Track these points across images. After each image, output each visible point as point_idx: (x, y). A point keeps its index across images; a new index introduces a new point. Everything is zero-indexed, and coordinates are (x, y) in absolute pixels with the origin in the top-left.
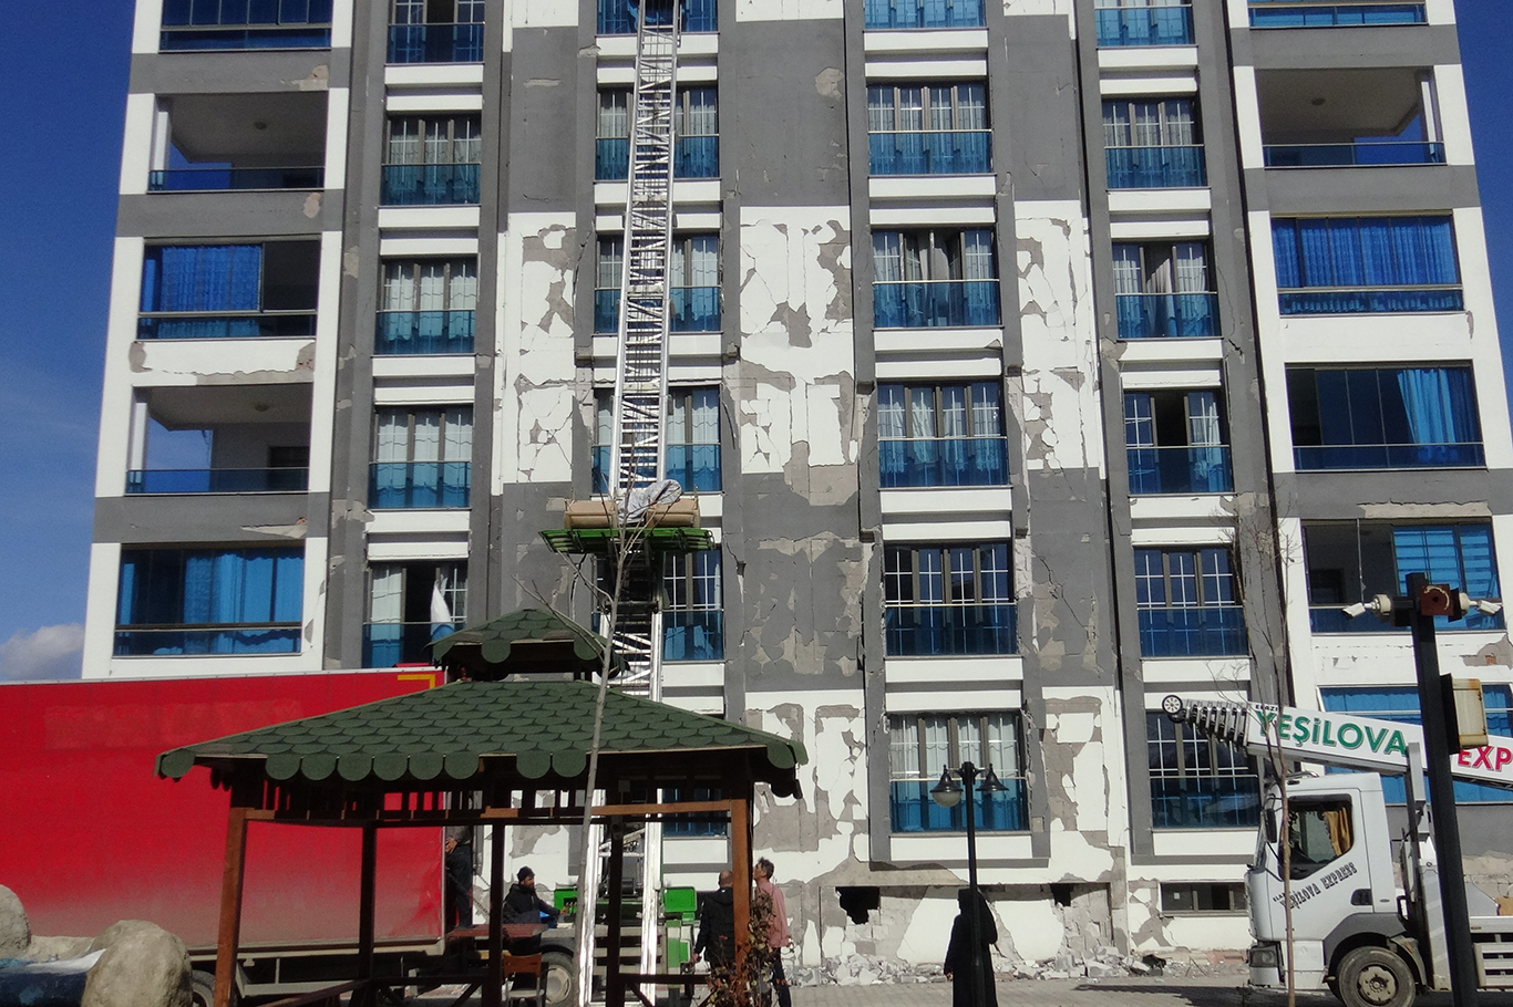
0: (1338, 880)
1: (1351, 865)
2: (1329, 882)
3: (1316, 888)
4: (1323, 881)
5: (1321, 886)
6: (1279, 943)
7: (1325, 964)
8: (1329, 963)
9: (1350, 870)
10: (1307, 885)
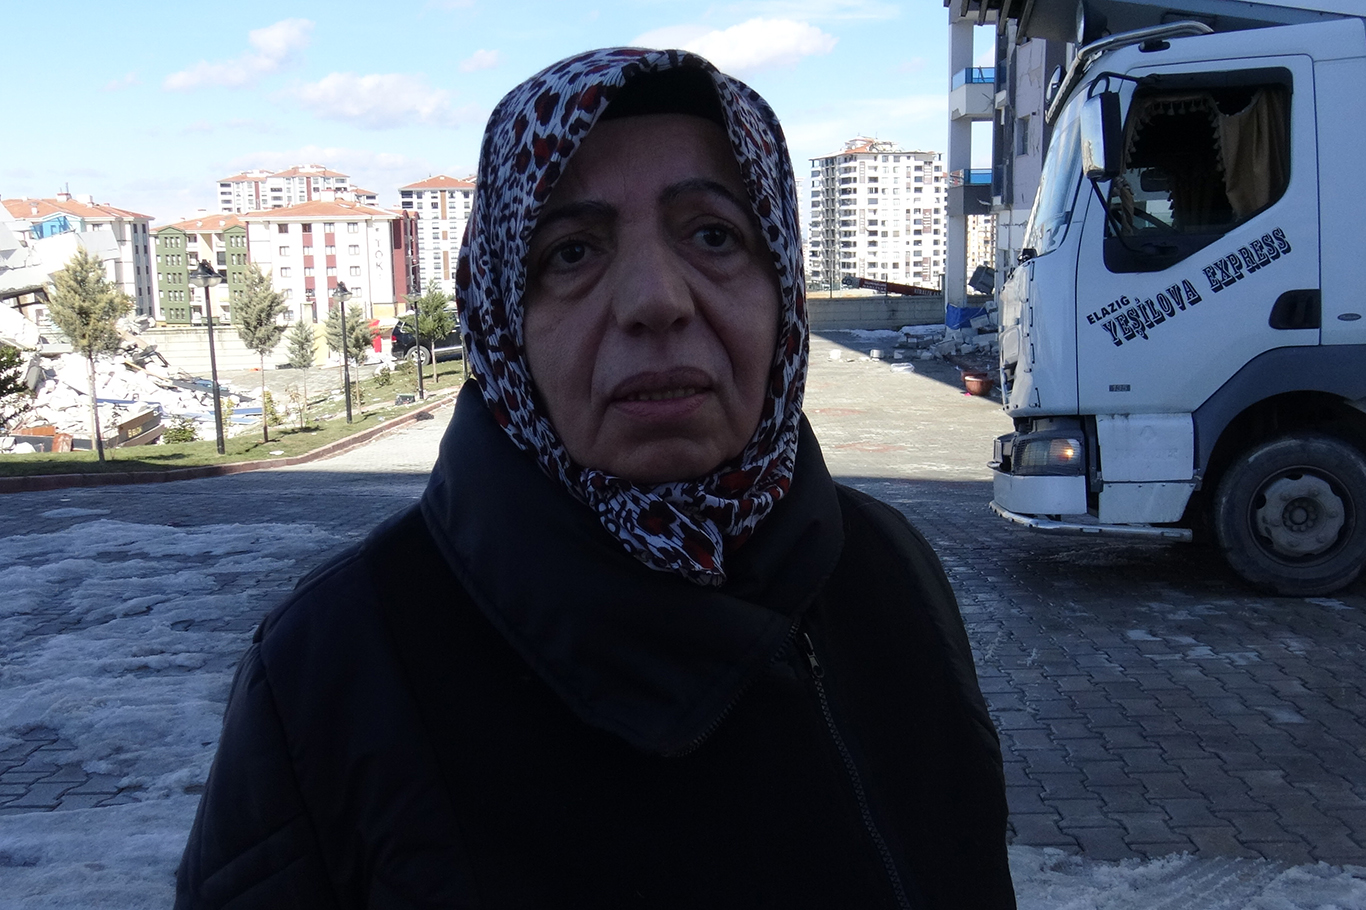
0: (1244, 270)
1: (1279, 234)
2: (1223, 276)
3: (1190, 289)
4: (1209, 272)
5: (1202, 286)
6: (1092, 418)
7: (1196, 466)
8: (1204, 463)
9: (1275, 246)
10: (1169, 284)
